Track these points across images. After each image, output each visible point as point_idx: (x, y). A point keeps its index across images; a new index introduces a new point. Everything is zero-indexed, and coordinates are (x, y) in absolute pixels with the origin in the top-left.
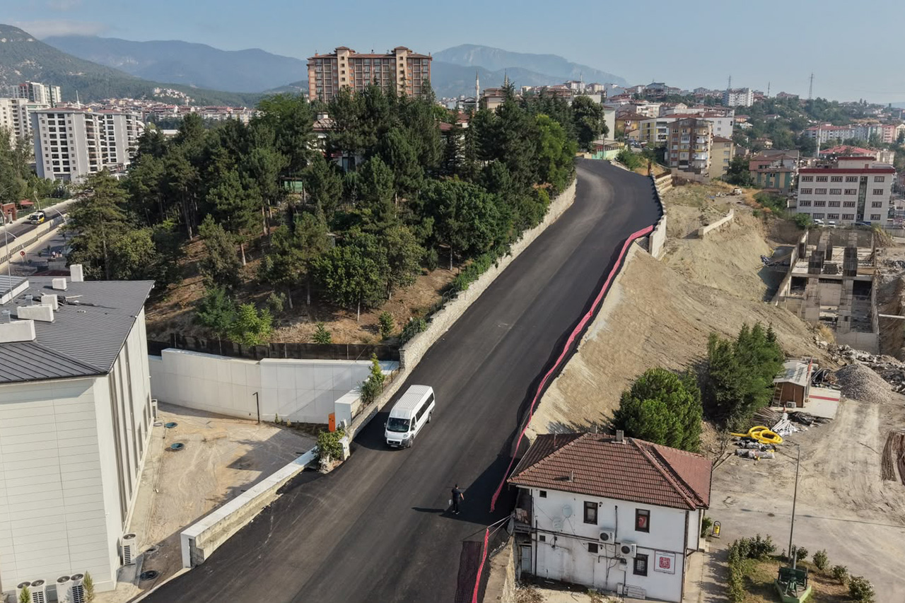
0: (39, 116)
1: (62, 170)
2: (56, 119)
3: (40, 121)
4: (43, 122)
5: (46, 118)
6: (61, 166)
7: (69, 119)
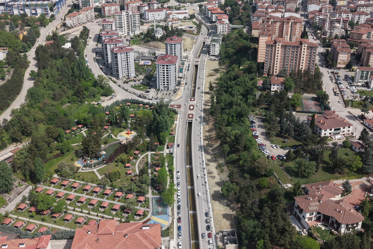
0: (160, 66)
1: (166, 85)
2: (165, 67)
3: (160, 68)
4: (161, 68)
5: (162, 67)
6: (166, 84)
7: (170, 67)
